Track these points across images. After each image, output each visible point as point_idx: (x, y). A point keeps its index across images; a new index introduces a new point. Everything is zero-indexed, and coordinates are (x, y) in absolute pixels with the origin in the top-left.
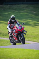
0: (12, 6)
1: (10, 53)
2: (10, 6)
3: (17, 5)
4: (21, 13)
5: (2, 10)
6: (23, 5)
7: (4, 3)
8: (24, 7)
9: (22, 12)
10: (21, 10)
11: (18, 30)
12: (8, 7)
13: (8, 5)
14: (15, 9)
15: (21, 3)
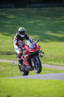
0: (41, 10)
2: (38, 10)
3: (49, 8)
4: (56, 22)
5: (24, 16)
6: (58, 8)
7: (28, 5)
8: (60, 12)
9: (57, 19)
10: (56, 16)
12: (34, 11)
13: (34, 7)
14: (45, 14)
15: (57, 4)
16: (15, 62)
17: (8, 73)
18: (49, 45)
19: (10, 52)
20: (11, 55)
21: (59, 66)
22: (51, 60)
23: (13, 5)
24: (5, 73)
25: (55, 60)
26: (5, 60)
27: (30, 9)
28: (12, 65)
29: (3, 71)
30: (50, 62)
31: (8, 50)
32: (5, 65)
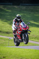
0: (28, 7)
1: (23, 53)
7: (21, 4)
11: (23, 28)
16: (11, 38)
17: (6, 44)
18: (32, 29)
19: (8, 32)
20: (9, 33)
21: (38, 42)
22: (33, 38)
23: (11, 4)
24: (5, 44)
25: (35, 38)
26: (5, 37)
27: (22, 6)
28: (9, 40)
29: (4, 43)
30: (32, 39)
31: (7, 31)
32: (5, 40)
